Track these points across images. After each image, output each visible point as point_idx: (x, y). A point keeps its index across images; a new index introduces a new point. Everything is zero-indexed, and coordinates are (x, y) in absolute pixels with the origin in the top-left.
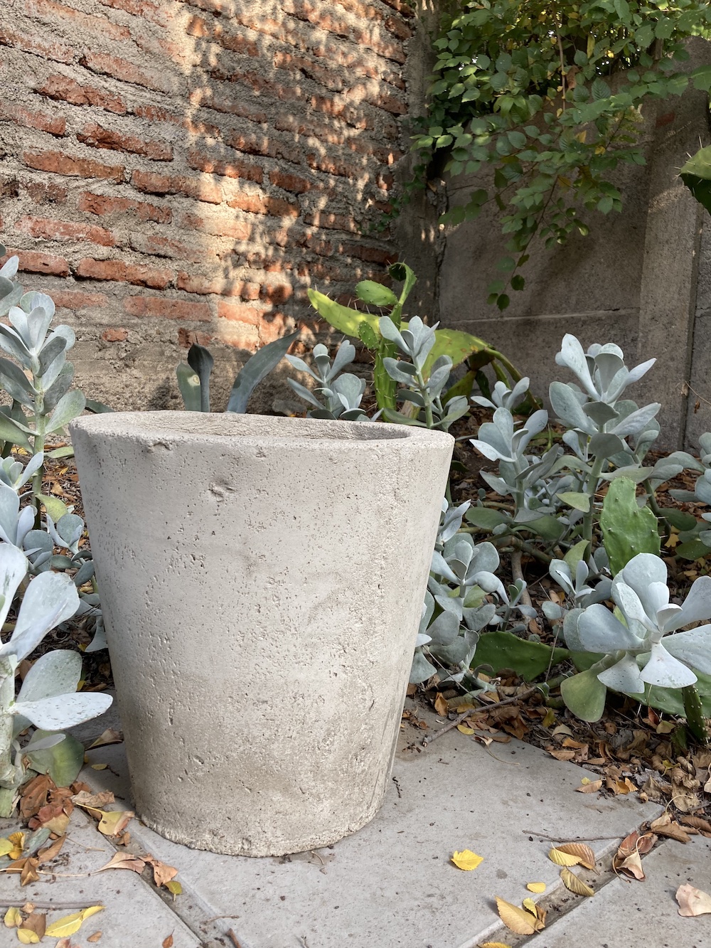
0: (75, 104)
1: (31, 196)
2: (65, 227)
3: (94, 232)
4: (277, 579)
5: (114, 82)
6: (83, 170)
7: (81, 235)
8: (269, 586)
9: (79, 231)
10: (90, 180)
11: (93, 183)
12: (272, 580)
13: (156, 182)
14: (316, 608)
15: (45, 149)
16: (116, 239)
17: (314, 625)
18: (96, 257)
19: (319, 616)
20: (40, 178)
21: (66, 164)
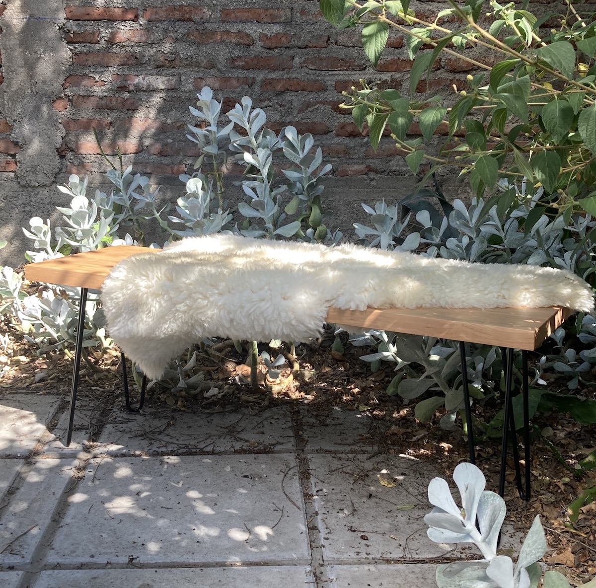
5: (435, 4)
15: (390, 58)
20: (386, 77)
21: (402, 65)
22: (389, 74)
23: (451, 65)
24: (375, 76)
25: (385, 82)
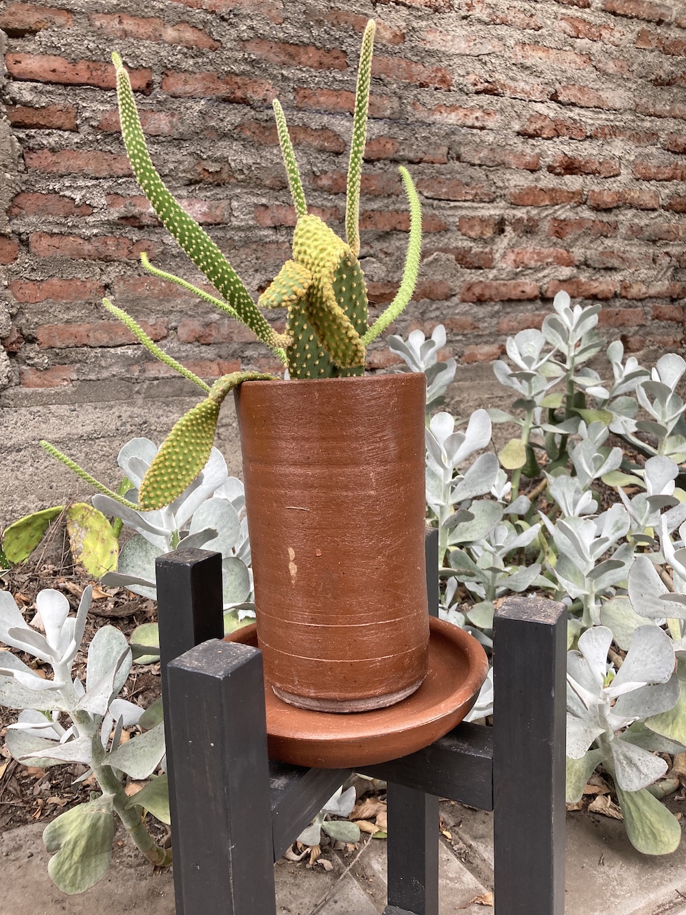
0: (548, 139)
1: (514, 231)
2: (539, 254)
3: (559, 255)
5: (577, 110)
6: (552, 199)
7: (550, 260)
9: (548, 256)
10: (557, 207)
11: (558, 210)
13: (607, 199)
15: (526, 185)
16: (576, 259)
18: (561, 278)
20: (520, 213)
21: (539, 196)
22: (524, 210)
23: (595, 200)
24: (507, 211)
25: (520, 220)
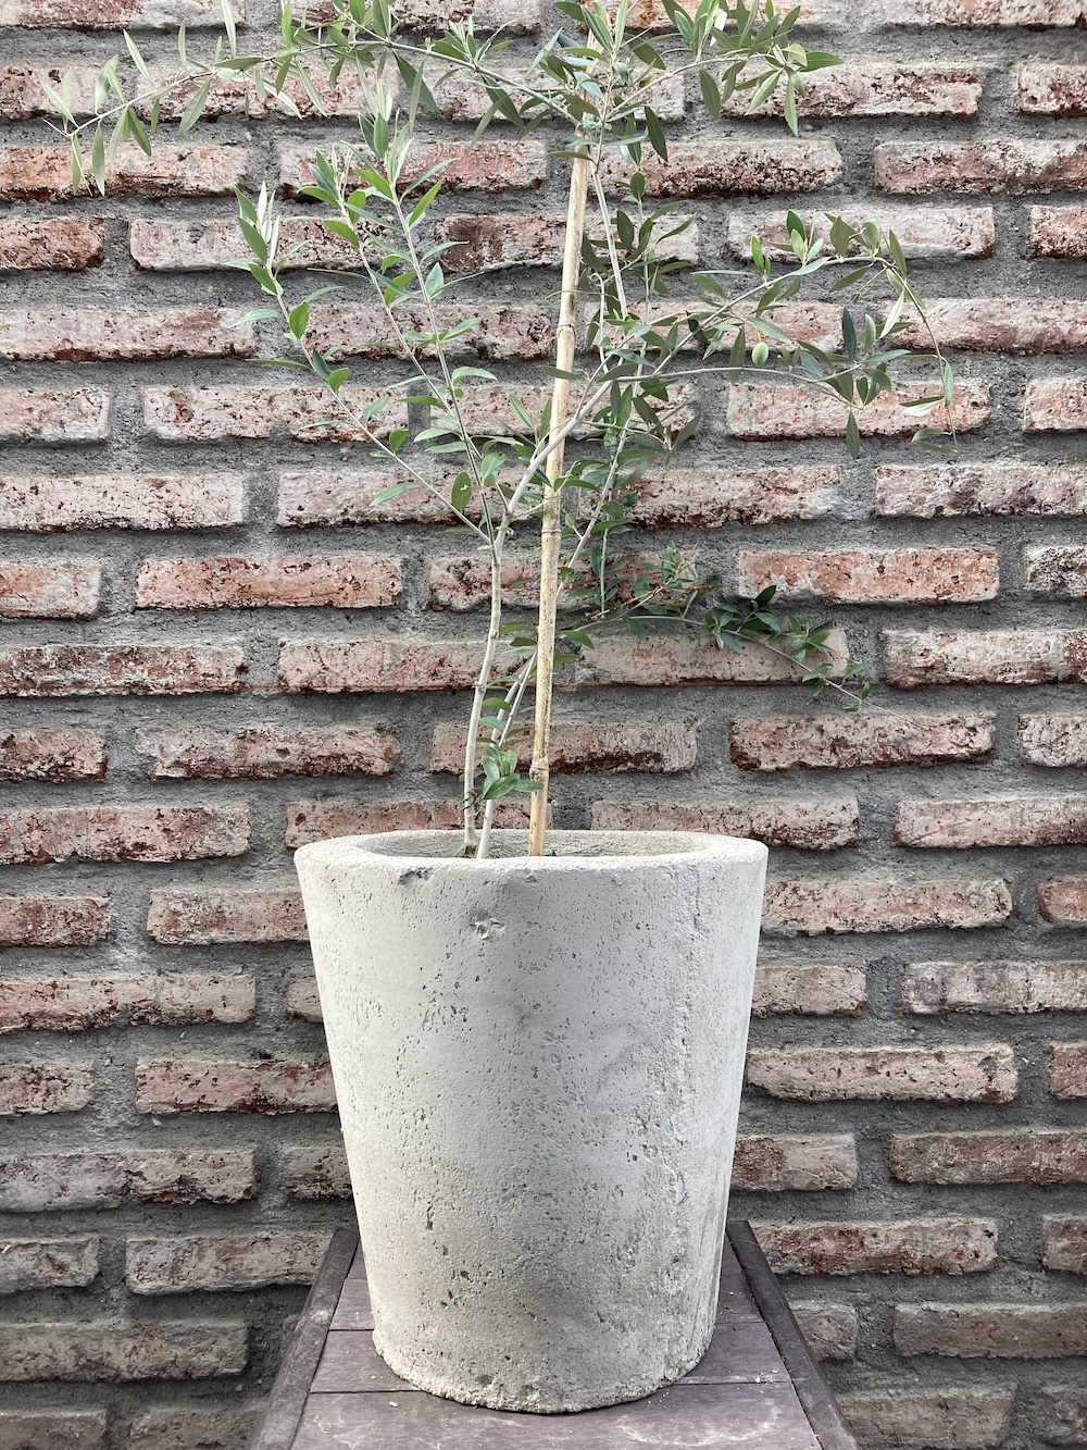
4: (556, 1034)
8: (547, 1044)
12: (550, 1036)
14: (606, 1070)
17: (605, 1093)
19: (611, 1081)
